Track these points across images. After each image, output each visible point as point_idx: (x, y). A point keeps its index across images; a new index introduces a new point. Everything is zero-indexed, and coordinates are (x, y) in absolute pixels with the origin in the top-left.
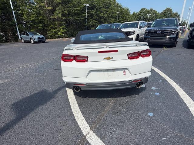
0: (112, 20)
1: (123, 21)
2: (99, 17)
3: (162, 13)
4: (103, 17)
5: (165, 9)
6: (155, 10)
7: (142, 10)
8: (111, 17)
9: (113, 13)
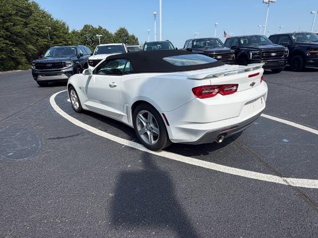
0: (40, 40)
1: (60, 43)
2: (11, 33)
3: (116, 34)
4: (20, 33)
5: (118, 29)
6: (105, 30)
7: (86, 26)
8: (38, 35)
9: (40, 28)
